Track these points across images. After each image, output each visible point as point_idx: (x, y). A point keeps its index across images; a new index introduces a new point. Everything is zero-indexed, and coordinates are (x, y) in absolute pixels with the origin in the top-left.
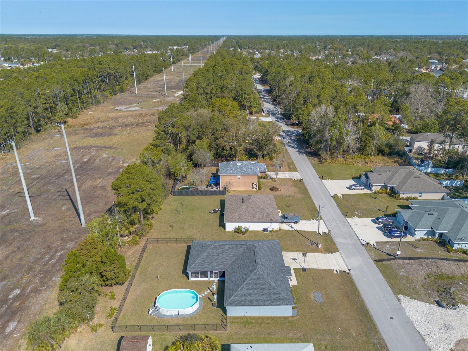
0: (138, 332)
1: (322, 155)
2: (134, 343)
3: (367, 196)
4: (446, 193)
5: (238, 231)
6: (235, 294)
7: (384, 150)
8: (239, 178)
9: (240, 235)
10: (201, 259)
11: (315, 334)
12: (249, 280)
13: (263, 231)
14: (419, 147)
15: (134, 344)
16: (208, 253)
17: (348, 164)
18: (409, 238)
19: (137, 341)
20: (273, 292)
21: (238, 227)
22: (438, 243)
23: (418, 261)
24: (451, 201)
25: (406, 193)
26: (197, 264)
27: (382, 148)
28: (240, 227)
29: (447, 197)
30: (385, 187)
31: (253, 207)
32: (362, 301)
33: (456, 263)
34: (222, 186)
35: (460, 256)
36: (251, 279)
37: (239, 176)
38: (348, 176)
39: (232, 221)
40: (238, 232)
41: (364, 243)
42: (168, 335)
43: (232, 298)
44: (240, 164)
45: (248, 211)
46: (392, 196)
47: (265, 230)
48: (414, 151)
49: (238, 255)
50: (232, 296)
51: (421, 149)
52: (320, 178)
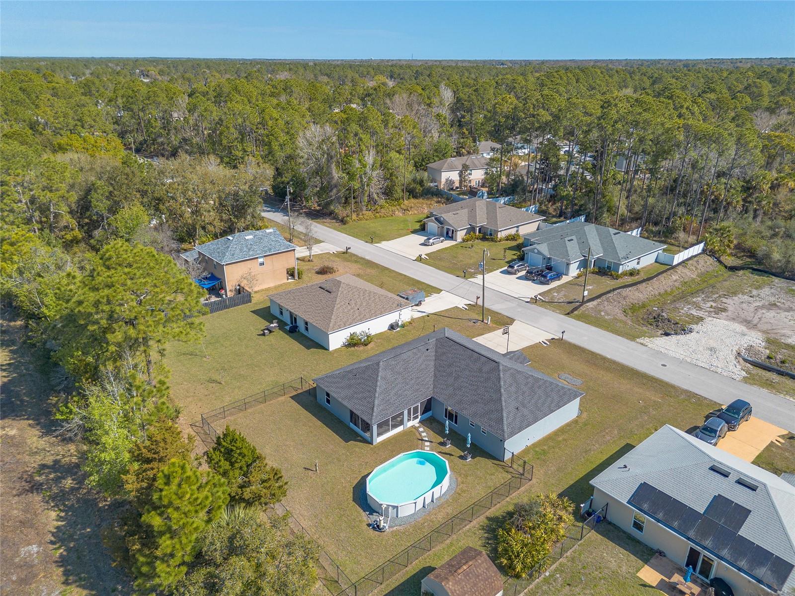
0: (401, 570)
1: (336, 211)
2: (466, 574)
3: (457, 247)
4: (540, 220)
5: (353, 343)
6: (505, 415)
7: (415, 188)
8: (262, 264)
9: (362, 348)
10: (380, 394)
11: (630, 422)
12: (504, 385)
13: (390, 330)
14: (447, 180)
15: (468, 575)
16: (384, 378)
17: (384, 217)
18: (565, 279)
19: (467, 566)
20: (546, 387)
21: (349, 335)
22: (597, 273)
23: (604, 297)
24: (552, 227)
25: (505, 230)
26: (379, 405)
27: (411, 186)
28: (352, 336)
29: (543, 225)
30: (472, 229)
31: (356, 293)
32: (614, 362)
33: (635, 288)
34: (231, 288)
35: (629, 280)
36: (505, 382)
37: (261, 260)
38: (405, 231)
39: (340, 327)
40: (355, 345)
41: (529, 300)
42: (458, 541)
43: (505, 422)
44: (251, 237)
45: (353, 302)
46: (487, 240)
47: (392, 327)
48: (442, 186)
49: (432, 363)
50: (501, 420)
51: (450, 182)
52: (369, 243)
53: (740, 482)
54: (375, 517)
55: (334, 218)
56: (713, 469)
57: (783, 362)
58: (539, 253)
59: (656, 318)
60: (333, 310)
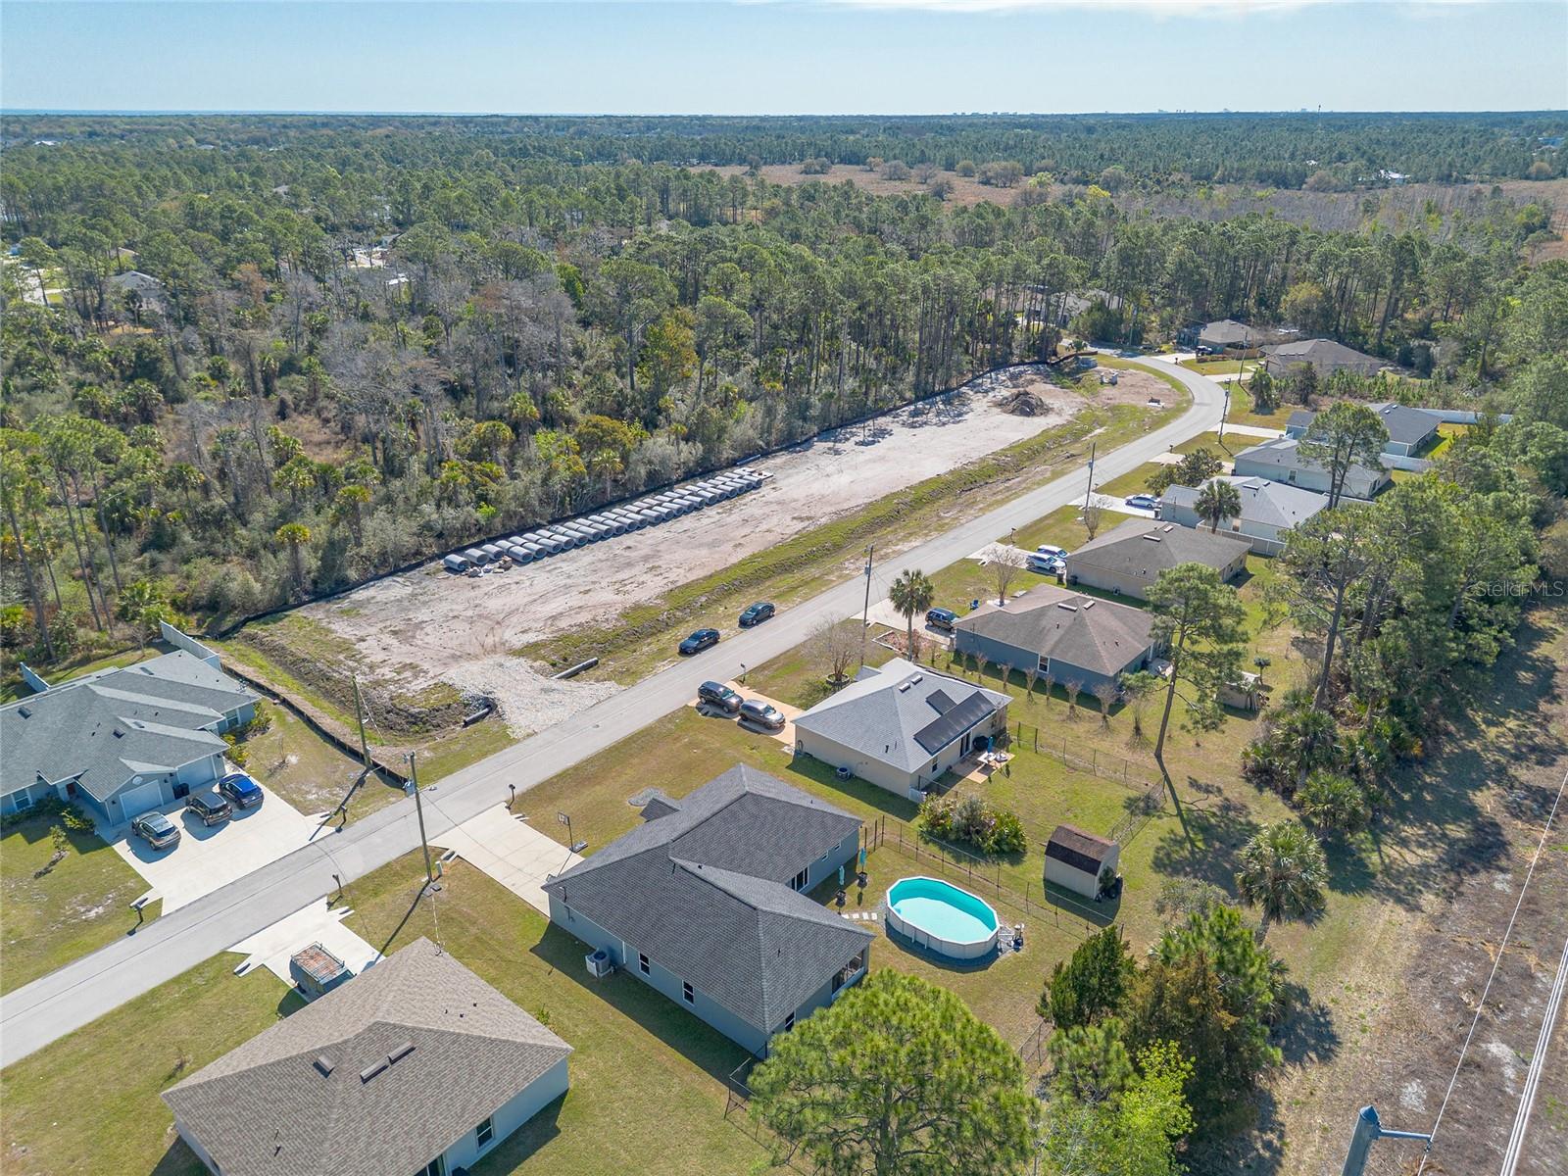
49: (723, 871)
50: (836, 818)
53: (914, 684)
56: (902, 691)
57: (565, 660)
58: (147, 778)
59: (415, 720)
60: (492, 1041)
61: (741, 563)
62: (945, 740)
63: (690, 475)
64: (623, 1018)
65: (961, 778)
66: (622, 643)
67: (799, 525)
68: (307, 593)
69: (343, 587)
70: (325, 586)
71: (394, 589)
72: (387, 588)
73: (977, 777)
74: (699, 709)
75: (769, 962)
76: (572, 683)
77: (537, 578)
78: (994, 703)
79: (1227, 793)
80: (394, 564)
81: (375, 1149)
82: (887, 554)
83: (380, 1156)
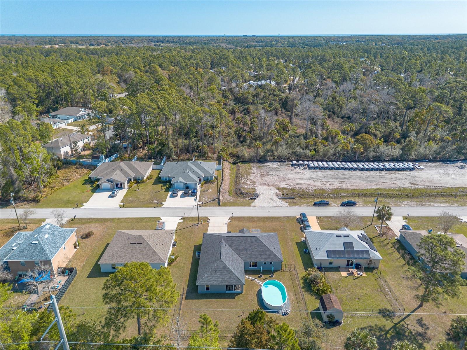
3: (131, 192)
4: (153, 164)
8: (64, 248)
9: (176, 262)
13: (173, 247)
14: (64, 152)
22: (206, 183)
23: (221, 193)
31: (153, 238)
34: (56, 272)
38: (87, 193)
39: (166, 257)
40: (172, 262)
41: (199, 206)
45: (157, 242)
46: (139, 183)
48: (63, 157)
49: (231, 249)
50: (275, 256)
51: (66, 153)
52: (76, 208)
53: (344, 237)
54: (280, 312)
55: (24, 201)
56: (337, 237)
57: (287, 194)
58: (181, 182)
59: (241, 194)
60: (155, 251)
61: (370, 190)
62: (337, 257)
63: (393, 160)
64: (190, 267)
65: (339, 271)
66: (307, 196)
67: (410, 185)
68: (257, 160)
69: (266, 161)
70: (261, 160)
71: (276, 165)
72: (274, 164)
73: (344, 274)
74: (297, 219)
75: (211, 271)
76: (280, 200)
77: (309, 173)
78: (371, 256)
79: (428, 332)
80: (281, 160)
81: (122, 255)
82: (426, 204)
83: (121, 257)
